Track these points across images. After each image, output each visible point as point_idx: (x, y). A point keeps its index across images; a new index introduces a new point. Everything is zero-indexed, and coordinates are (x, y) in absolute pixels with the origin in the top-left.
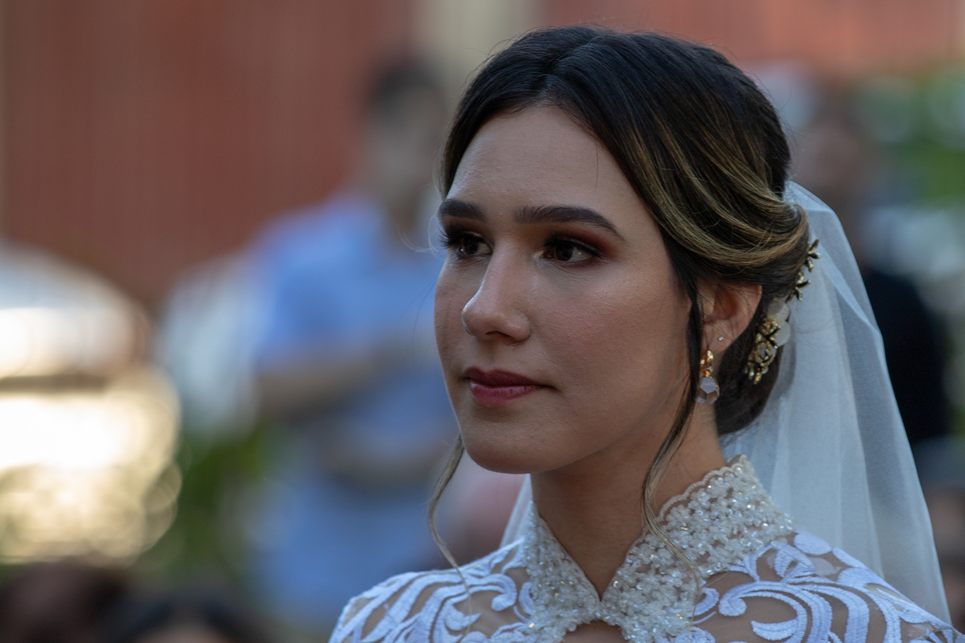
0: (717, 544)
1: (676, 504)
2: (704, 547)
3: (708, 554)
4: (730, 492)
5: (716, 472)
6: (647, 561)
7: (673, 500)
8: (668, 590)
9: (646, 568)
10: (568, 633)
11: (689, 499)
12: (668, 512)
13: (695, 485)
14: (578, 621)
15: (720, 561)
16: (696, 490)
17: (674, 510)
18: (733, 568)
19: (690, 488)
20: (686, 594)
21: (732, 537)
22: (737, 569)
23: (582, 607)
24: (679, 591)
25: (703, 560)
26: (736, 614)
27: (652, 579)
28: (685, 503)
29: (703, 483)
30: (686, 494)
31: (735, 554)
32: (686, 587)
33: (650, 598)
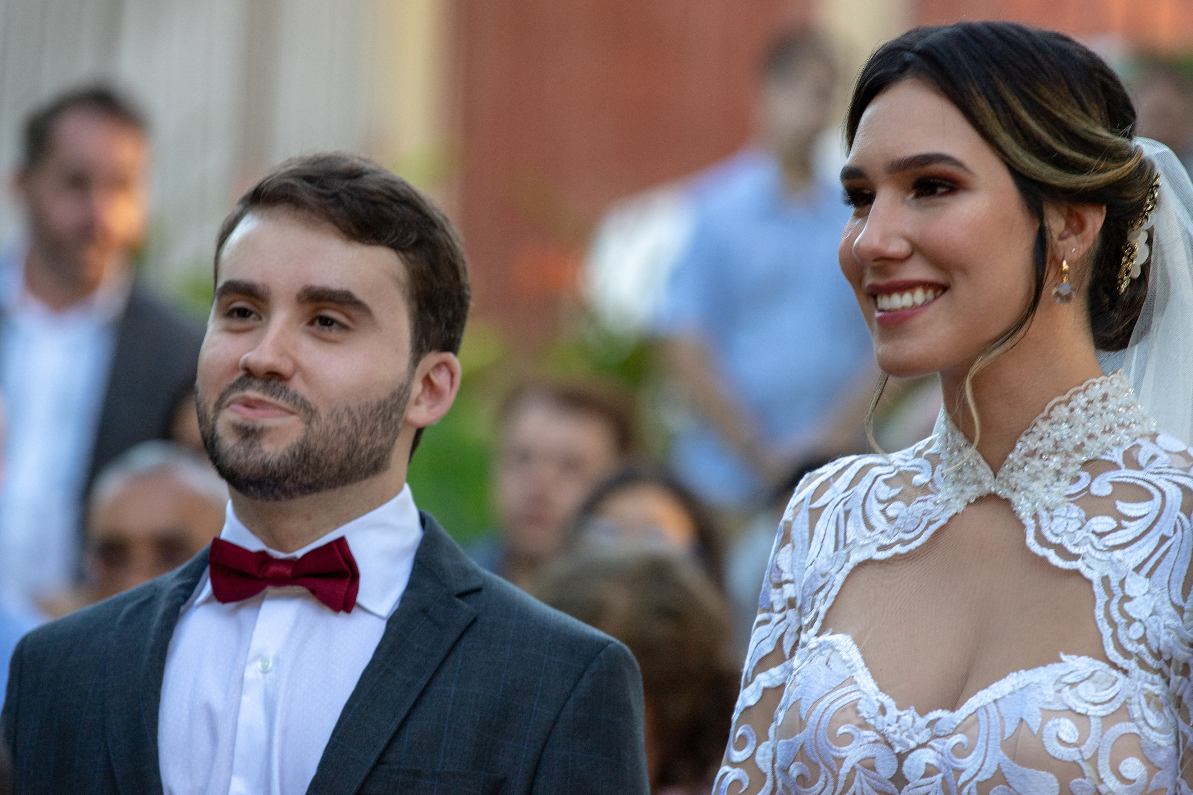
0: (1091, 436)
1: (1059, 403)
2: (1080, 438)
3: (1083, 444)
4: (1105, 397)
5: (1094, 380)
6: (1033, 447)
7: (1056, 400)
8: (1050, 472)
9: (1032, 454)
10: (969, 504)
11: (1069, 400)
12: (1051, 409)
13: (1076, 389)
14: (977, 495)
15: (1093, 450)
16: (1077, 393)
17: (1056, 408)
18: (1103, 457)
19: (1071, 391)
20: (1064, 475)
21: (1104, 432)
22: (1107, 458)
23: (980, 483)
24: (1058, 473)
25: (1079, 448)
26: (1104, 494)
27: (1036, 463)
28: (1067, 403)
29: (1083, 387)
30: (1067, 396)
31: (1106, 445)
32: (1064, 470)
33: (1035, 478)
